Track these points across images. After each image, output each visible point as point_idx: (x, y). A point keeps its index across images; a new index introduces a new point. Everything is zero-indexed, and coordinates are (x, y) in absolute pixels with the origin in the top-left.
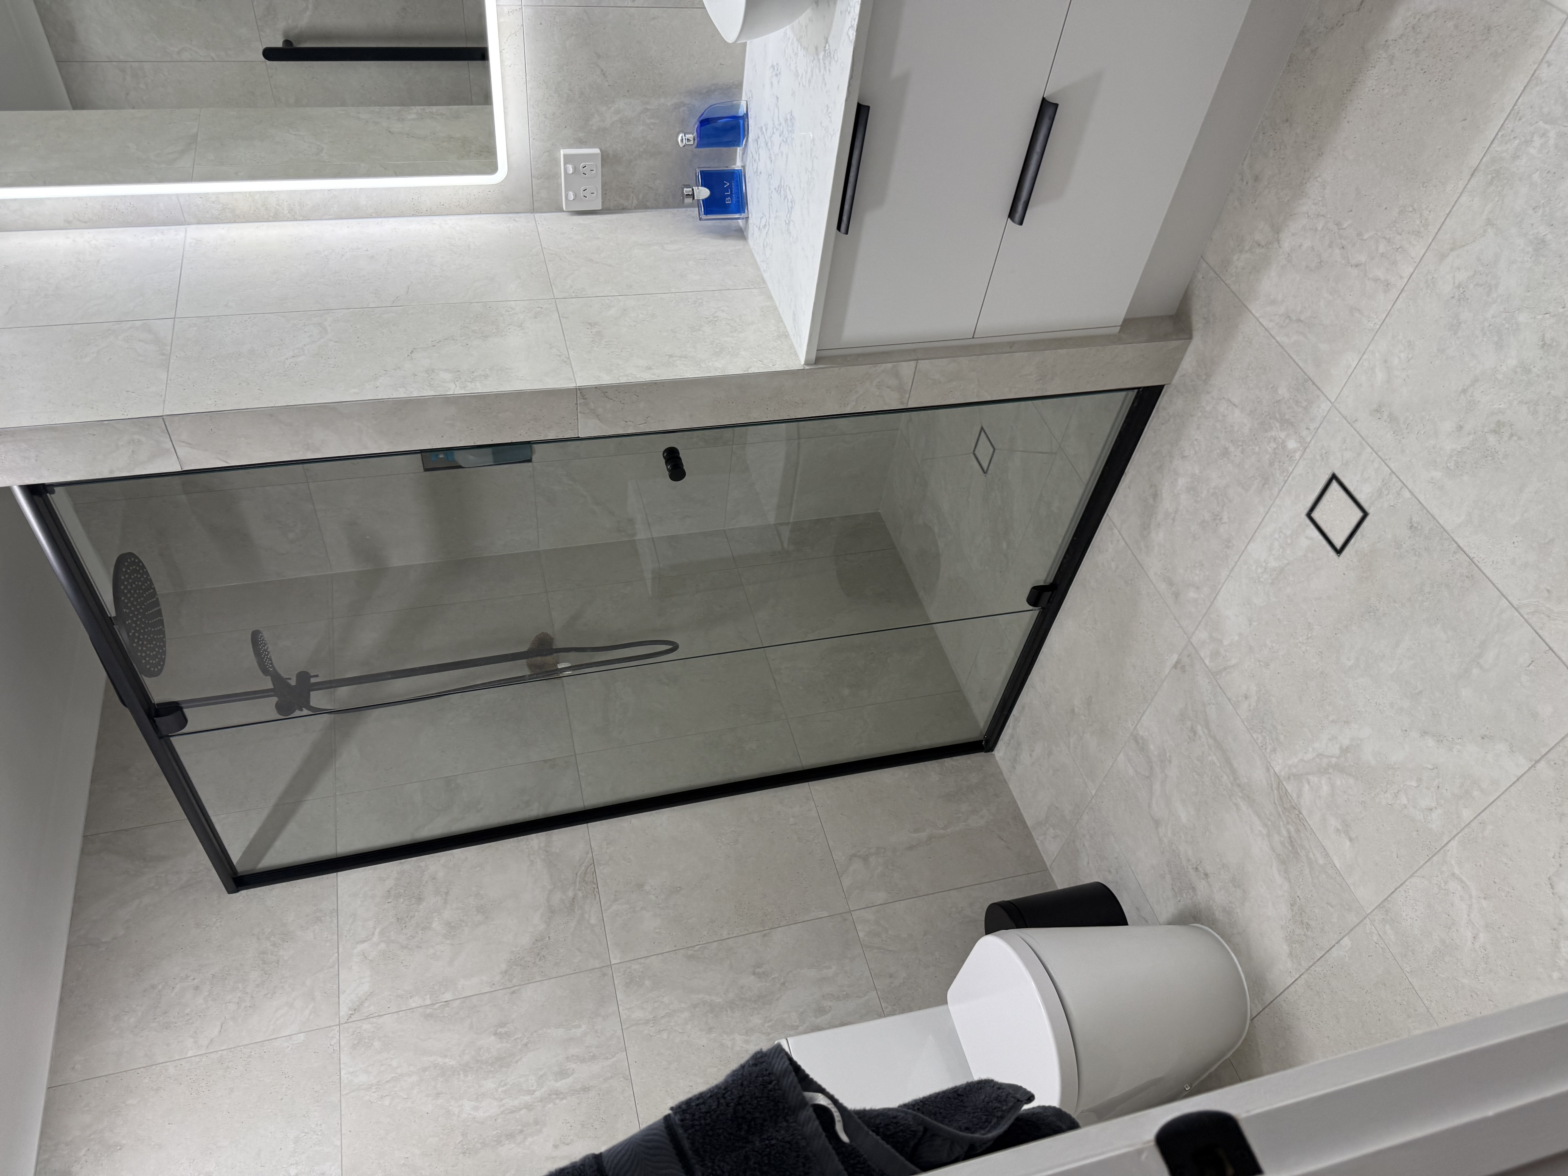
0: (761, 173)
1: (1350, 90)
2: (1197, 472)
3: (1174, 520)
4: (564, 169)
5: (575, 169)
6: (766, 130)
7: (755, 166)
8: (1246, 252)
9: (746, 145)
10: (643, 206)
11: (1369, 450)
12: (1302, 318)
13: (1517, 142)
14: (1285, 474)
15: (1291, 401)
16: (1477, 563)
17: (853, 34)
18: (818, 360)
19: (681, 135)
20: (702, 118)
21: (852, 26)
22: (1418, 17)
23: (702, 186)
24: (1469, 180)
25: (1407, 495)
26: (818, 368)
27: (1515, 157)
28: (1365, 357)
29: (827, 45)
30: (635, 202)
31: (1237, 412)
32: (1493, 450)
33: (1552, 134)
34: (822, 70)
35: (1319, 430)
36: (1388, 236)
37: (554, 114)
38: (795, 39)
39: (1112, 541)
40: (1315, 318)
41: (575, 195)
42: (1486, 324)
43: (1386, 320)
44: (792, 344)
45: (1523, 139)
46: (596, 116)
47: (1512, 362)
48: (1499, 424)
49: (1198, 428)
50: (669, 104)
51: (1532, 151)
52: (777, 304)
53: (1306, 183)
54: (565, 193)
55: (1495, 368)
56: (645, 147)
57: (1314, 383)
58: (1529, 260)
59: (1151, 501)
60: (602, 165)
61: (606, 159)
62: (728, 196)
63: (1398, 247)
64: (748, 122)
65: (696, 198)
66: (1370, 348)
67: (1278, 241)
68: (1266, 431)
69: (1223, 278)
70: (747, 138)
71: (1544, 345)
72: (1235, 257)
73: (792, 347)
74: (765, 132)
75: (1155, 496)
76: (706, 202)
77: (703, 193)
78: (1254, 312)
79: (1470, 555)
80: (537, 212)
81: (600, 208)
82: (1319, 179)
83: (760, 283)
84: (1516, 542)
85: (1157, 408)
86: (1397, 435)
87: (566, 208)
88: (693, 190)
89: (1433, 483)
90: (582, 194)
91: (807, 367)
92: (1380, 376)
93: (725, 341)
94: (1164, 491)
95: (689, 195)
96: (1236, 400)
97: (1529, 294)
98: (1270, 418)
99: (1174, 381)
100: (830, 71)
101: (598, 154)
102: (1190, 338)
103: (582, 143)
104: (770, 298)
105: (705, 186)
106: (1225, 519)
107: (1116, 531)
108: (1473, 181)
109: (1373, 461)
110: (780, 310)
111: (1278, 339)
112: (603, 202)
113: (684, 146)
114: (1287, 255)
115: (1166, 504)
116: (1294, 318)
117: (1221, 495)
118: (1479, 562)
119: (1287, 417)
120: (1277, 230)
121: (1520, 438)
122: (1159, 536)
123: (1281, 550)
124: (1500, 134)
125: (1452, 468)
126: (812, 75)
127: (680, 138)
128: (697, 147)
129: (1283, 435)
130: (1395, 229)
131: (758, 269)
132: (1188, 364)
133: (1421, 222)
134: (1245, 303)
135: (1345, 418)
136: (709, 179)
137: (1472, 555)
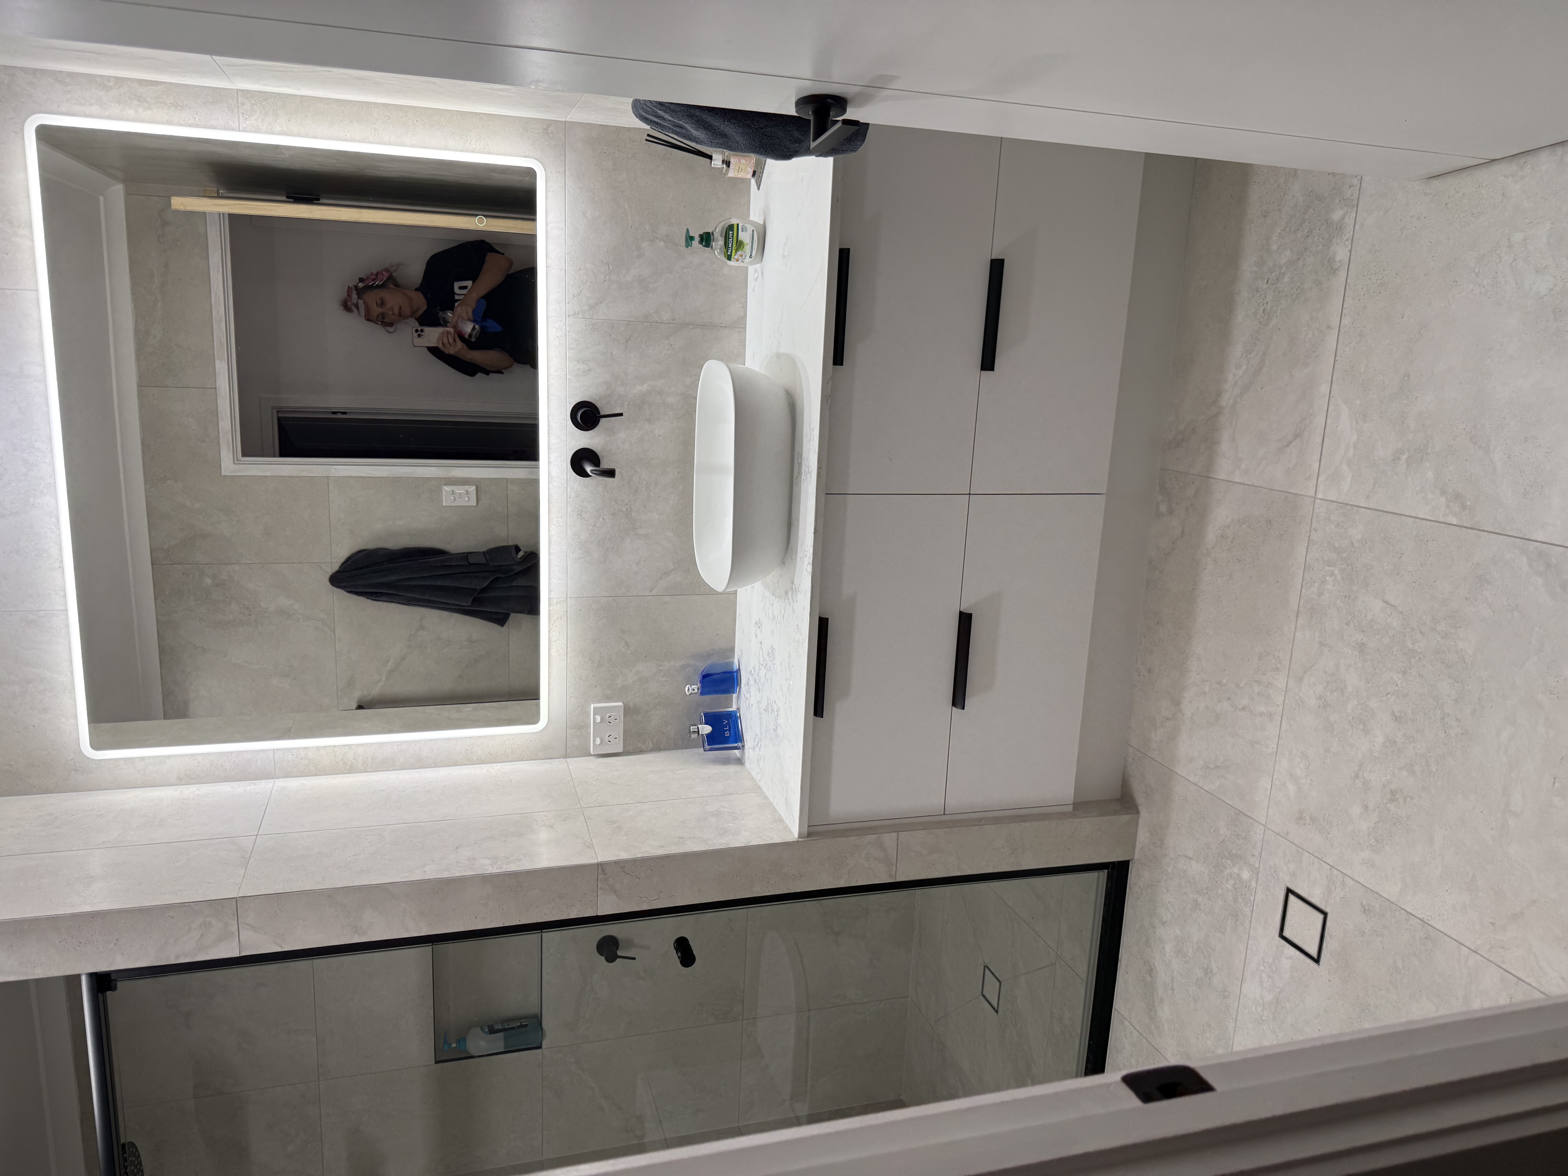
0: (752, 705)
1: (1195, 589)
2: (1178, 933)
3: (1173, 990)
4: (593, 719)
5: (602, 719)
6: (754, 671)
7: (747, 703)
8: (1160, 728)
9: (739, 692)
10: (657, 748)
11: (1306, 854)
12: (1218, 765)
13: (1317, 584)
14: (1249, 904)
15: (1232, 836)
16: (1428, 922)
17: (810, 568)
18: (809, 835)
19: (688, 686)
20: (703, 674)
21: (809, 563)
22: (1222, 529)
23: (705, 724)
24: (1297, 620)
25: (1351, 883)
26: (810, 840)
27: (1320, 594)
28: (1275, 777)
29: (794, 585)
30: (651, 745)
31: (1193, 863)
32: (1397, 816)
33: (1336, 572)
34: (792, 603)
35: (1263, 853)
36: (1257, 679)
37: (587, 677)
38: (771, 595)
39: (1126, 1036)
40: (1227, 760)
41: (602, 741)
42: (1351, 718)
43: (1279, 742)
44: (787, 825)
45: (1320, 581)
46: (620, 676)
47: (1380, 739)
48: (1393, 793)
49: (1168, 891)
50: (678, 665)
51: (1328, 586)
52: (772, 800)
53: (1186, 662)
54: (593, 739)
55: (1370, 749)
56: (658, 700)
57: (1245, 815)
58: (1359, 660)
59: (1148, 978)
60: (624, 716)
61: (628, 711)
62: (727, 730)
63: (1267, 684)
64: (740, 673)
65: (700, 733)
66: (1276, 768)
67: (1180, 711)
68: (1222, 871)
69: (1149, 755)
70: (740, 685)
71: (1397, 719)
72: (1153, 735)
73: (786, 827)
74: (754, 674)
75: (1151, 971)
76: (709, 736)
77: (706, 729)
78: (1179, 773)
79: (1419, 916)
80: (569, 757)
81: (621, 750)
82: (1194, 656)
83: (757, 789)
84: (1448, 889)
85: (1130, 886)
86: (1323, 833)
87: (593, 752)
88: (698, 728)
89: (1365, 863)
90: (607, 739)
91: (800, 840)
92: (1291, 788)
93: (729, 826)
94: (1156, 964)
95: (695, 731)
96: (1190, 854)
97: (1369, 685)
98: (1221, 858)
99: (1136, 857)
100: (797, 601)
101: (621, 706)
102: (1138, 812)
103: (608, 699)
104: (767, 798)
105: (707, 724)
106: (1215, 970)
107: (1127, 1024)
108: (1300, 621)
109: (1313, 863)
110: (775, 804)
111: (1206, 788)
112: (624, 746)
113: (690, 694)
114: (1190, 719)
115: (1162, 976)
116: (1212, 766)
117: (1204, 947)
118: (1429, 920)
119: (1234, 852)
120: (1177, 703)
121: (1412, 798)
122: (1165, 1012)
123: (1270, 980)
124: (1304, 583)
125: (1374, 844)
126: (785, 611)
127: (687, 689)
128: (702, 693)
129: (1236, 870)
130: (1260, 672)
131: (755, 781)
132: (1143, 837)
133: (1276, 660)
134: (1171, 768)
135: (1278, 834)
136: (710, 719)
137: (1421, 916)
